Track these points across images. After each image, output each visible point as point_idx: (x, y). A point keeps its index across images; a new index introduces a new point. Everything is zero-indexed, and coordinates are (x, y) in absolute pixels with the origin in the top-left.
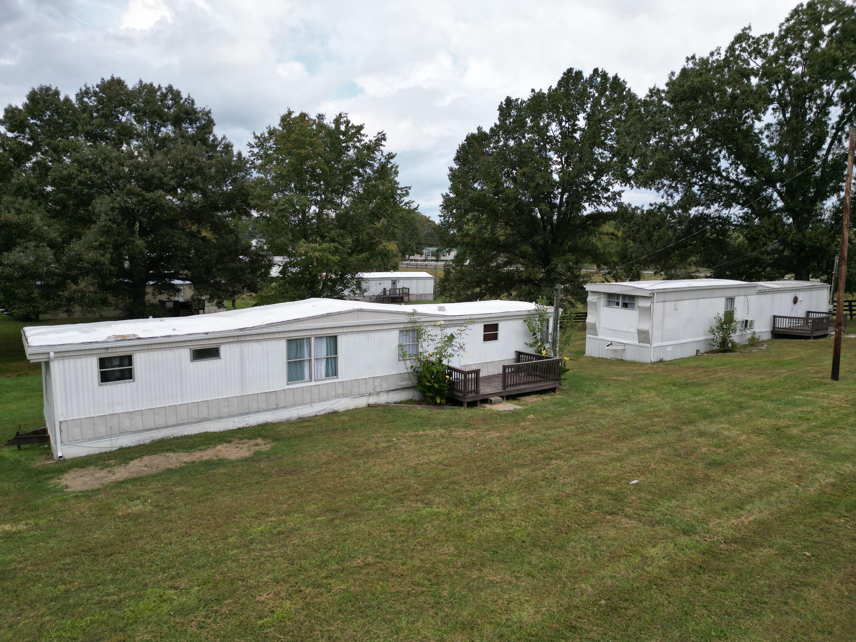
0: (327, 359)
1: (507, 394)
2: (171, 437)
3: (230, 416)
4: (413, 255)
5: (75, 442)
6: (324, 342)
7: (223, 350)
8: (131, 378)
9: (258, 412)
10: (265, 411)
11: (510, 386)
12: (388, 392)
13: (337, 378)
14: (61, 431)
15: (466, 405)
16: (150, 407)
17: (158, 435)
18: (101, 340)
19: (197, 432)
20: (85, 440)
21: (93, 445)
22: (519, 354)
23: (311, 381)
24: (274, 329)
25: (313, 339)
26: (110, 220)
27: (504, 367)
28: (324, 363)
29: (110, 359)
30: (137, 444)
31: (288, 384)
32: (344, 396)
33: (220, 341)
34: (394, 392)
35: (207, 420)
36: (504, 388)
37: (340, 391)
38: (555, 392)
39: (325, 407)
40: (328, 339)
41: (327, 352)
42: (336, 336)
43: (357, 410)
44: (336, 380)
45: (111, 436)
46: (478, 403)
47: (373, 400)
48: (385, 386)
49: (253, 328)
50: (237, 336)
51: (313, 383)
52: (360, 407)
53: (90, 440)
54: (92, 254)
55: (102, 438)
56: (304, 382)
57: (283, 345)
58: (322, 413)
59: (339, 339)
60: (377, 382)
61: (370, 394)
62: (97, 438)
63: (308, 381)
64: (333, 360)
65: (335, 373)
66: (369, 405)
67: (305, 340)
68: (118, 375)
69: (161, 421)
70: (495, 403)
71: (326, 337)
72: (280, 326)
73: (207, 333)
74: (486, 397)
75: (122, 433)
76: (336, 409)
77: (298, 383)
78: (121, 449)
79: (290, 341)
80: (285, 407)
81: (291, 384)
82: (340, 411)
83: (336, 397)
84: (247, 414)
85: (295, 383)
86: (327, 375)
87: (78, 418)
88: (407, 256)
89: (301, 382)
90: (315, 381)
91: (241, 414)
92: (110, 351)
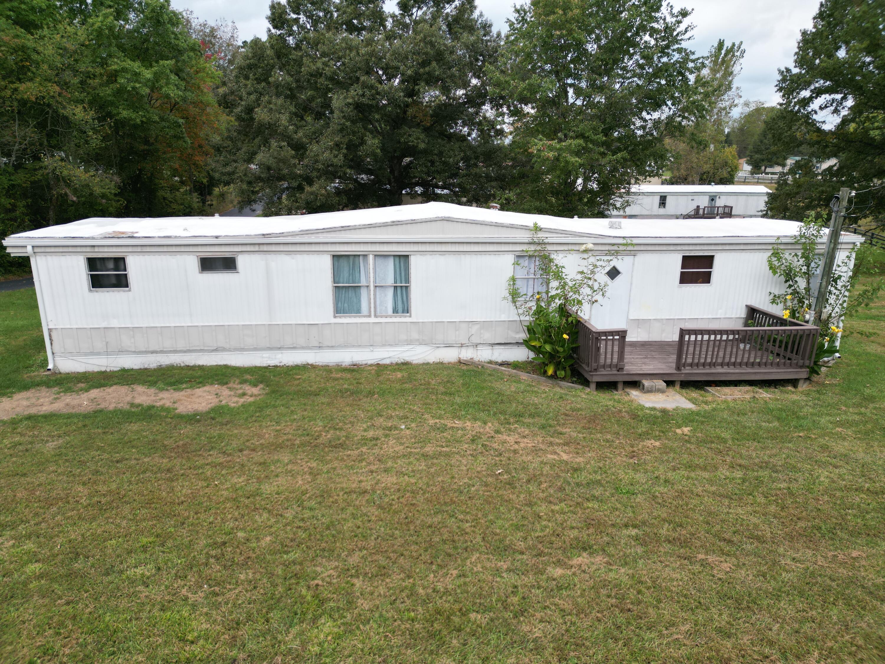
0: (395, 287)
1: (683, 378)
2: (182, 365)
3: (256, 349)
4: (771, 166)
5: (68, 354)
6: (390, 263)
7: (241, 261)
8: (127, 286)
9: (294, 348)
10: (303, 348)
11: (691, 365)
12: (493, 345)
13: (410, 316)
14: (51, 340)
15: (593, 386)
16: (152, 325)
17: (166, 360)
18: (87, 236)
19: (215, 364)
20: (79, 354)
21: (91, 361)
22: (752, 312)
23: (369, 316)
24: (313, 239)
25: (371, 258)
26: (344, 117)
27: (683, 333)
28: (390, 292)
29: (103, 260)
30: (142, 367)
31: (335, 317)
32: (422, 343)
33: (236, 249)
34: (502, 347)
35: (224, 350)
36: (678, 368)
37: (415, 335)
38: (795, 386)
39: (391, 354)
40: (397, 259)
41: (395, 278)
42: (407, 256)
43: (441, 365)
44: (408, 320)
45: (107, 353)
46: (620, 386)
47: (467, 354)
48: (488, 336)
49: (282, 234)
50: (259, 244)
51: (372, 320)
52: (446, 361)
53: (86, 354)
54: (327, 155)
55: (99, 354)
56: (360, 317)
57: (327, 262)
58: (388, 362)
59: (413, 260)
60: (475, 329)
61: (462, 346)
62: (92, 354)
63: (365, 316)
64: (404, 289)
65: (406, 310)
66: (460, 362)
67: (361, 258)
68: (114, 281)
69: (168, 344)
70: (650, 391)
71: (394, 256)
72: (320, 235)
73: (217, 237)
74: (636, 379)
75: (122, 351)
76: (408, 359)
77: (350, 317)
78: (124, 370)
79: (337, 258)
80: (332, 347)
81: (340, 317)
82: (414, 362)
83: (409, 342)
84: (280, 348)
85: (345, 317)
86: (395, 311)
87: (69, 326)
88: (763, 168)
89: (355, 317)
90: (376, 316)
91: (270, 349)
92: (96, 249)
